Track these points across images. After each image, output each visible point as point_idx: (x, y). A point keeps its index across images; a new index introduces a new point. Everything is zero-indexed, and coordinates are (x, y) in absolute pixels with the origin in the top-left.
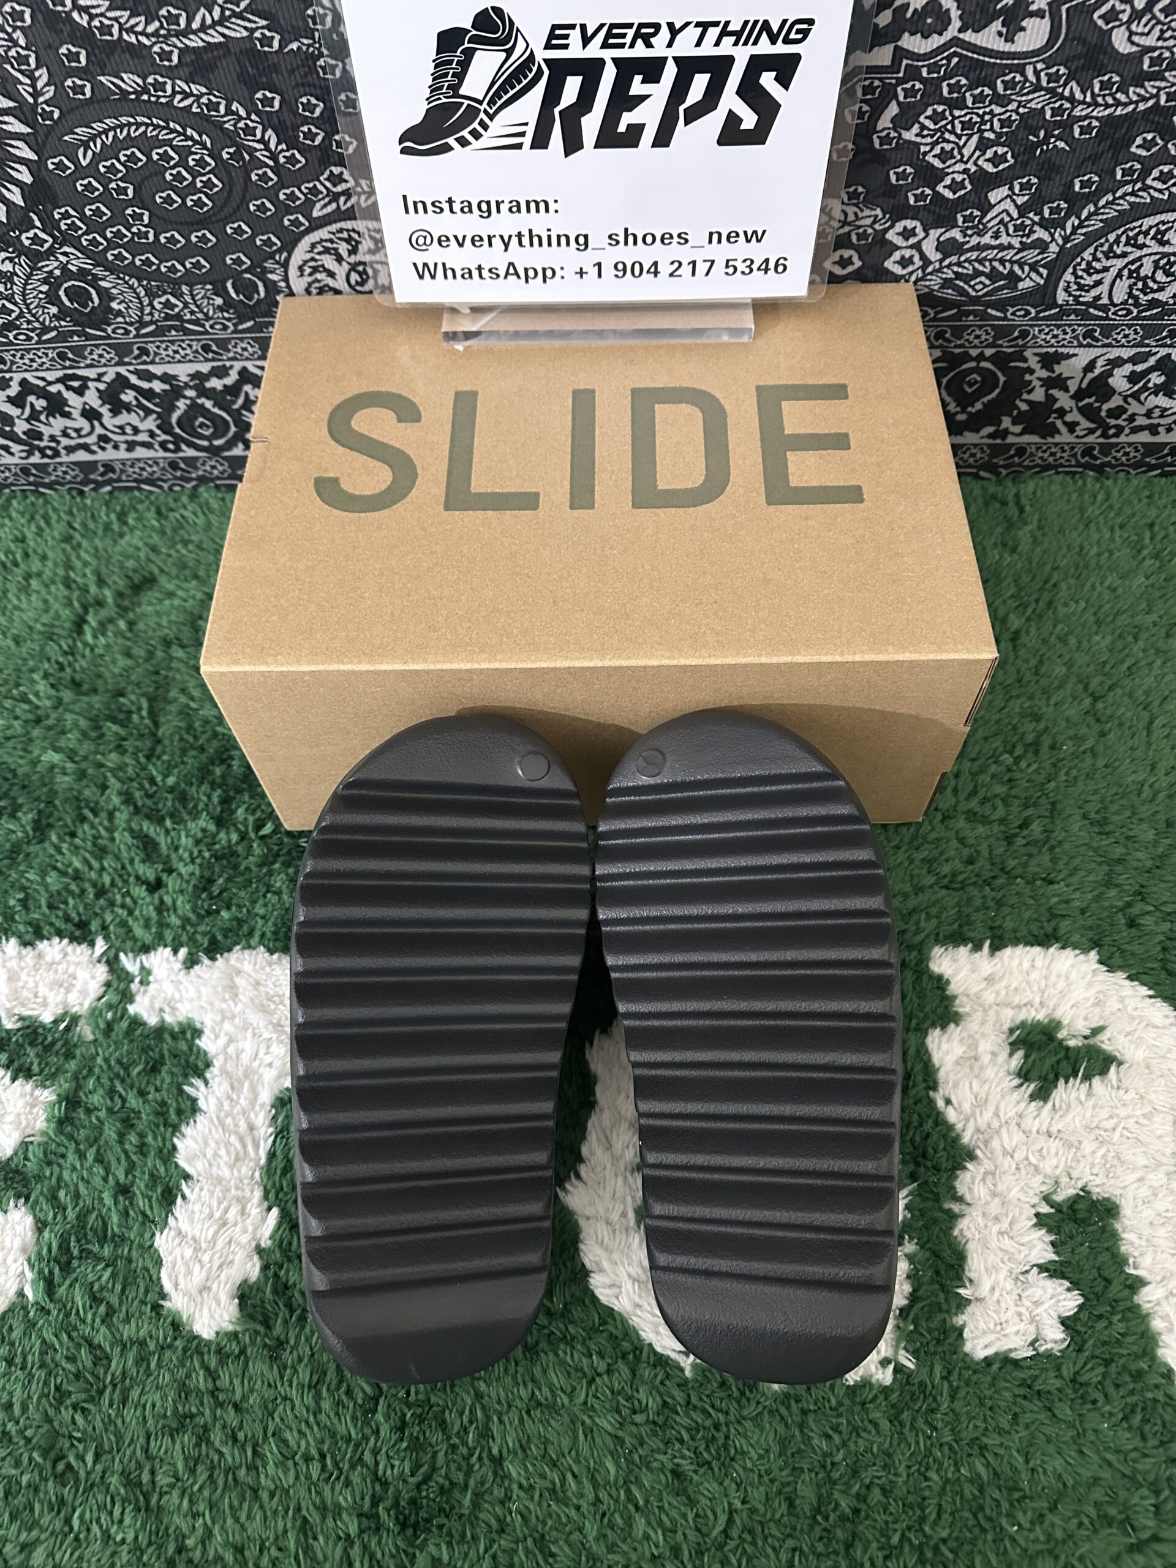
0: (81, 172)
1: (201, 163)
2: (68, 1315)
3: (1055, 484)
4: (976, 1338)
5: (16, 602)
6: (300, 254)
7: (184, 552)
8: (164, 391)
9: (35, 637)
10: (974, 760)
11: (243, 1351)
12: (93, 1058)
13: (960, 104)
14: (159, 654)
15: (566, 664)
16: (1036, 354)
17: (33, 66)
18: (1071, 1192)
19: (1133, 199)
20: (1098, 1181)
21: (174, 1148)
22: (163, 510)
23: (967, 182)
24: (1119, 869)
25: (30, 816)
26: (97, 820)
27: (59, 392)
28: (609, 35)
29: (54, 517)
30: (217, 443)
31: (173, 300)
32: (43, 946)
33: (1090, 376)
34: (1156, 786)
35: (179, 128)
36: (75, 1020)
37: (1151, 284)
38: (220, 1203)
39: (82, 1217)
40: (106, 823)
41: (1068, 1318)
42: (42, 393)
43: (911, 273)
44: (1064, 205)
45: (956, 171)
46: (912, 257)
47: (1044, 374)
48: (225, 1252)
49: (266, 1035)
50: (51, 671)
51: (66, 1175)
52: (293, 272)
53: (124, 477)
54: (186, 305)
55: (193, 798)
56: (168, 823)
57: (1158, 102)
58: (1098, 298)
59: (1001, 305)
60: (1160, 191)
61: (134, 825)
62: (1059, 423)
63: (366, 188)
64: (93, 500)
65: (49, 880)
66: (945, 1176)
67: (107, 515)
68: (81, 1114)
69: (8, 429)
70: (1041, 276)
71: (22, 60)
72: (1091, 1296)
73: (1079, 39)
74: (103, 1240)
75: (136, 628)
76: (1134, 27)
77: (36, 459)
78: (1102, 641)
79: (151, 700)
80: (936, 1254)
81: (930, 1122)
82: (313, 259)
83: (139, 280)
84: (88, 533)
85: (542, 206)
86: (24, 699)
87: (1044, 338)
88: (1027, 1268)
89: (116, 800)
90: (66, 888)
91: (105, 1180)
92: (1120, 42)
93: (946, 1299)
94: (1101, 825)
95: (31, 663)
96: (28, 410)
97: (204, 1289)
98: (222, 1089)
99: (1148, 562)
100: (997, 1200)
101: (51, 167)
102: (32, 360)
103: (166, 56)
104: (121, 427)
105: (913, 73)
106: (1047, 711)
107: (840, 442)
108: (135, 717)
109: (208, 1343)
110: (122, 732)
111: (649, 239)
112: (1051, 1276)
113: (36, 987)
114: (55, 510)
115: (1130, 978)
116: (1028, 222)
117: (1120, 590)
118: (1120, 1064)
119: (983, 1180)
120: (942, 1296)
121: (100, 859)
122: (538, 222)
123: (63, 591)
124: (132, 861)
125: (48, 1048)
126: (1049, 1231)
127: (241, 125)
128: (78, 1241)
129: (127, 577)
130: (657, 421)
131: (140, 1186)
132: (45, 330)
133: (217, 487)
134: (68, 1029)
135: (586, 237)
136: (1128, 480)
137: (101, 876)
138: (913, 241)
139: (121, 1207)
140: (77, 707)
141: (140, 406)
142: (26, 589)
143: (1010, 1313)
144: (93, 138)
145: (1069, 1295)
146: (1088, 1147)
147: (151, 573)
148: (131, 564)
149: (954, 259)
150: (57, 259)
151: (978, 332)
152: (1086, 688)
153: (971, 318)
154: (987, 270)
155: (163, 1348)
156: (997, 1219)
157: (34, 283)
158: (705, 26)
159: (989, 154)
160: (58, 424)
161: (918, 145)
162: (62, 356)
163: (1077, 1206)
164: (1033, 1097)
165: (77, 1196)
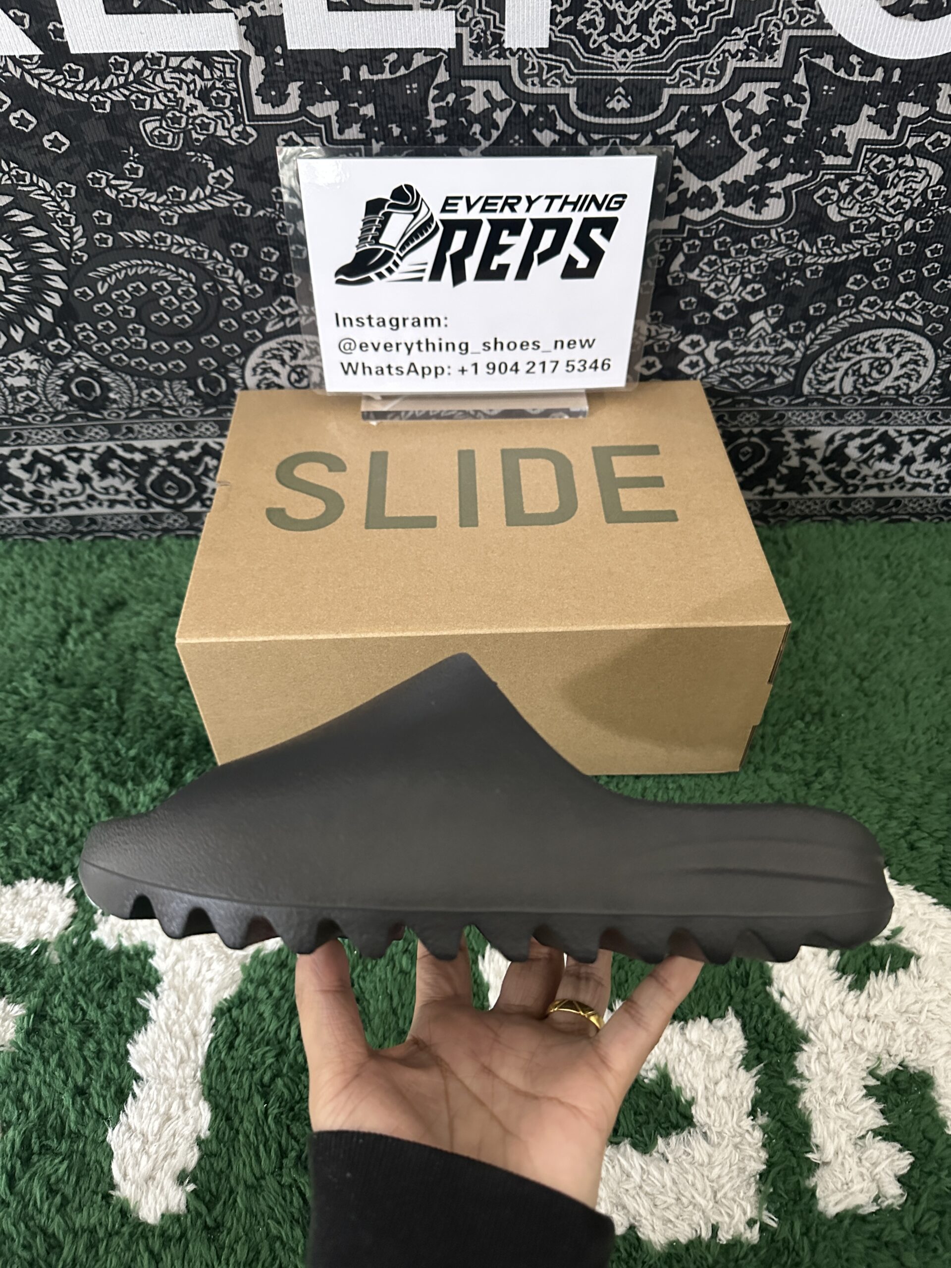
0: (98, 298)
1: (187, 293)
2: (26, 1206)
3: (812, 529)
4: (828, 1196)
5: (12, 619)
6: (254, 358)
7: (149, 582)
8: (143, 461)
9: (27, 645)
10: (774, 726)
11: (183, 1235)
12: (59, 978)
13: (727, 254)
14: (127, 657)
15: (463, 632)
16: (791, 432)
17: (73, 224)
18: (892, 1067)
19: (851, 320)
20: (913, 1056)
21: (127, 1052)
22: (134, 552)
23: (734, 309)
24: (896, 805)
25: (16, 781)
26: (71, 784)
27: (61, 462)
28: (486, 203)
29: (46, 558)
30: (181, 501)
31: (156, 392)
32: (21, 885)
33: (831, 447)
34: (917, 742)
35: (173, 268)
36: (45, 946)
37: (869, 380)
38: (165, 1099)
39: (43, 1117)
40: (78, 786)
41: (903, 1176)
42: (47, 461)
43: (698, 373)
44: (803, 324)
45: (726, 301)
46: (698, 361)
47: (798, 446)
48: (170, 1143)
49: (208, 954)
50: (39, 670)
51: (30, 1079)
52: (248, 372)
53: (104, 528)
54: (166, 395)
55: (150, 765)
56: (130, 785)
57: (862, 254)
58: (832, 390)
59: (764, 395)
60: (870, 314)
61: (101, 787)
62: (811, 483)
63: (306, 311)
64: (79, 546)
65: (28, 831)
66: (786, 1056)
67: (90, 556)
68: (46, 1025)
69: (18, 489)
70: (790, 374)
71: (65, 220)
72: (919, 1156)
73: (805, 212)
74: (61, 1136)
75: (109, 638)
76: (841, 204)
77: (37, 514)
78: (862, 638)
79: (120, 691)
80: (784, 1124)
81: (769, 1011)
82: (264, 363)
83: (132, 376)
84: (73, 569)
85: (436, 322)
86: (15, 692)
87: (796, 419)
88: (863, 1133)
89: (87, 768)
90: (43, 838)
91: (65, 1083)
92: (833, 213)
93: (799, 1164)
94: (878, 773)
95: (22, 664)
96: (35, 475)
97: (151, 1178)
98: (170, 1000)
99: (889, 582)
100: (831, 1075)
101: (76, 294)
102: (44, 436)
103: (169, 218)
104: (106, 489)
105: (693, 234)
106: (826, 688)
107: (657, 482)
108: (106, 704)
109: (152, 1228)
110: (94, 715)
111: (512, 346)
112: (884, 1139)
113: (13, 918)
114: (48, 553)
115: (917, 889)
116: (779, 336)
117: (870, 602)
118: (918, 958)
119: (818, 1058)
120: (794, 1161)
121: (72, 814)
122: (432, 334)
123: (51, 611)
124: (98, 816)
125: (20, 970)
126: (878, 1101)
127: (219, 266)
128: (39, 1138)
129: (104, 600)
130: (521, 470)
131: (96, 1087)
132: (57, 413)
133: (178, 536)
134: (38, 954)
135: (467, 344)
136: (866, 525)
137: (72, 827)
138: (698, 349)
139: (78, 1106)
140: (58, 697)
141: (123, 472)
142: (21, 611)
143: (853, 1173)
144: (110, 275)
145: (902, 1155)
146: (901, 1027)
147: (123, 598)
148: (107, 591)
149: (728, 362)
150: (73, 361)
151: (748, 416)
152: (853, 672)
153: (742, 405)
154: (752, 370)
155: (110, 1235)
156: (833, 1092)
157: (53, 378)
158: (552, 198)
159: (749, 288)
160: (58, 485)
161: (699, 283)
162: (67, 433)
163: (898, 1079)
164: (851, 988)
165: (39, 1098)
